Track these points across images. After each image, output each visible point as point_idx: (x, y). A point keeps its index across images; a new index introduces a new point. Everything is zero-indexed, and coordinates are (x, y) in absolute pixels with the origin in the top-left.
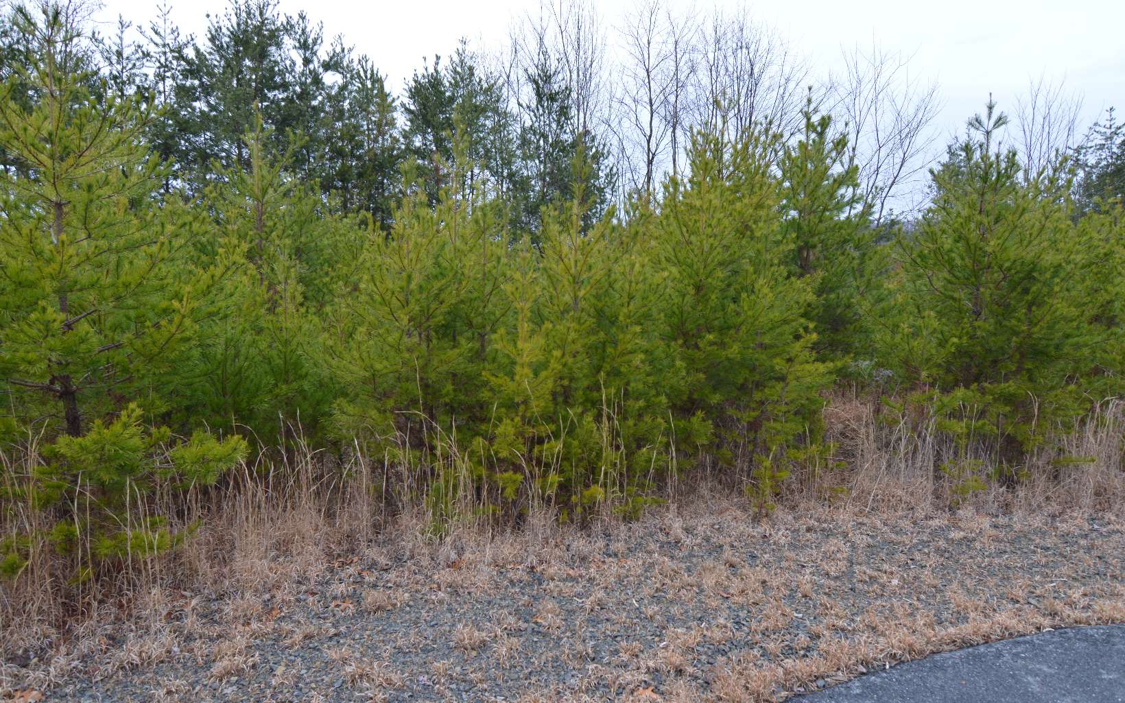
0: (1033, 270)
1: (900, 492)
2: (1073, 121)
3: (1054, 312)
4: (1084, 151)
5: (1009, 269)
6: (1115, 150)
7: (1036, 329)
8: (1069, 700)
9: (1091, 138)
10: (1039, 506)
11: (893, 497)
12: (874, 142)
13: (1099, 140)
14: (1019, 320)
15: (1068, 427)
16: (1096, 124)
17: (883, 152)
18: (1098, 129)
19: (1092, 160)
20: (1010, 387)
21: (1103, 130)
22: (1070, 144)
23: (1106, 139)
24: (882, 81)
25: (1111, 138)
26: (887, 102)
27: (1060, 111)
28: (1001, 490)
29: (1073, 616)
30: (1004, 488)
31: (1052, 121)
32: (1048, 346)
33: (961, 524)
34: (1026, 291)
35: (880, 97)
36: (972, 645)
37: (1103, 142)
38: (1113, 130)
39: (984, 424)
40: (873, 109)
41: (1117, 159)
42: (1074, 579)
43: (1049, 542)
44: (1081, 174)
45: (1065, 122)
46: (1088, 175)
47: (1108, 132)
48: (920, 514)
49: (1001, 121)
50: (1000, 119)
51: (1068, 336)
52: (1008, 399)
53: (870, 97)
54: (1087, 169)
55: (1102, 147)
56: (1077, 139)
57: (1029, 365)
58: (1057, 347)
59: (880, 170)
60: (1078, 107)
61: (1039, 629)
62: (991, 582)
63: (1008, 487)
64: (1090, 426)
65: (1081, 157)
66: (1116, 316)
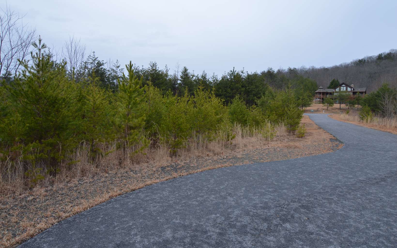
0: (56, 99)
1: (9, 187)
2: (83, 53)
3: (64, 114)
4: (87, 63)
5: (48, 99)
6: (96, 65)
7: (58, 120)
8: (57, 247)
9: (89, 60)
10: (64, 180)
11: (6, 190)
12: (9, 46)
13: (91, 61)
14: (52, 117)
15: (72, 151)
16: (90, 56)
17: (14, 51)
18: (91, 57)
19: (90, 67)
20: (51, 140)
21: (92, 58)
22: (83, 60)
23: (93, 61)
24: (12, 22)
25: (94, 61)
26: (14, 31)
27: (80, 49)
28: (51, 177)
29: (65, 216)
30: (52, 176)
31: (77, 52)
32: (63, 125)
33: (34, 194)
34: (54, 107)
35: (11, 28)
36: (26, 241)
37: (92, 62)
38: (95, 58)
39: (42, 155)
40: (8, 33)
41: (96, 68)
42: (70, 202)
43: (64, 192)
44: (87, 71)
45: (81, 53)
46: (89, 71)
47: (94, 59)
48: (17, 193)
49: (44, 46)
50: (43, 45)
51: (69, 122)
52: (51, 145)
53: (7, 28)
54: (89, 69)
55: (92, 63)
56: (85, 60)
57: (57, 132)
58: (66, 126)
59: (13, 58)
60: (85, 49)
61: (52, 225)
62: (39, 213)
63: (53, 176)
64: (78, 150)
65: (87, 65)
66: (85, 115)
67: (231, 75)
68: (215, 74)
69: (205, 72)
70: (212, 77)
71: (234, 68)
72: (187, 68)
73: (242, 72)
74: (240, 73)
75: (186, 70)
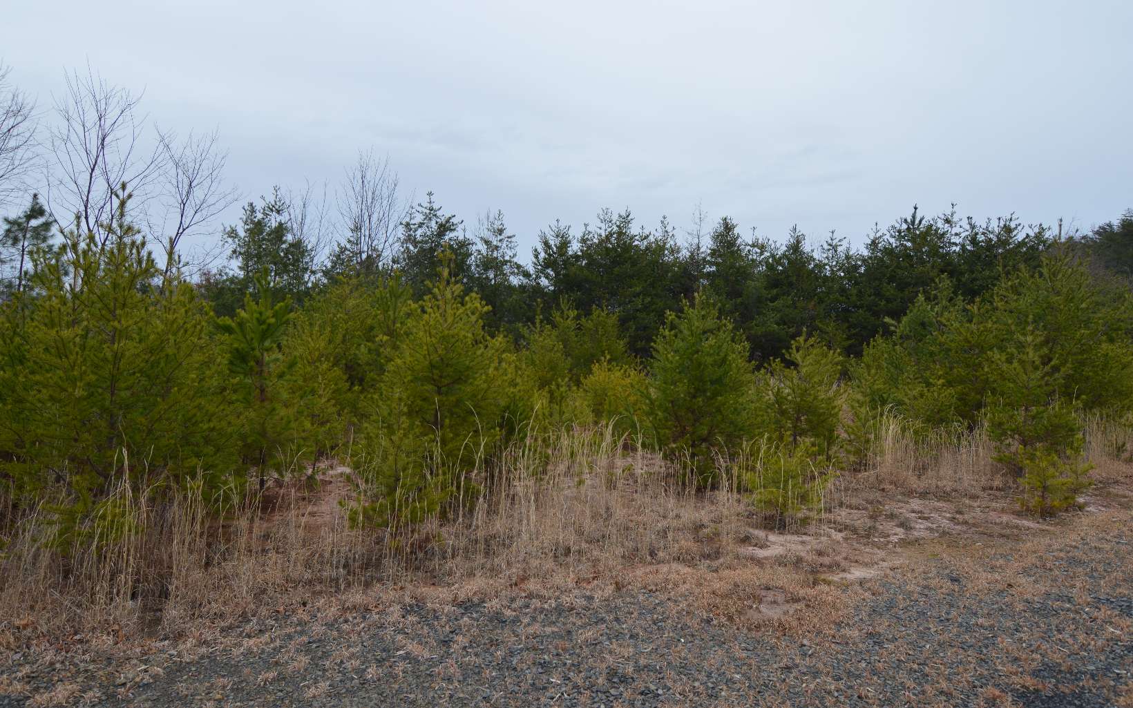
21: (425, 211)
25: (430, 219)
38: (432, 212)
47: (429, 213)
67: (900, 235)
68: (838, 236)
69: (797, 230)
70: (826, 247)
71: (916, 208)
72: (734, 222)
73: (947, 221)
74: (940, 224)
75: (728, 227)
